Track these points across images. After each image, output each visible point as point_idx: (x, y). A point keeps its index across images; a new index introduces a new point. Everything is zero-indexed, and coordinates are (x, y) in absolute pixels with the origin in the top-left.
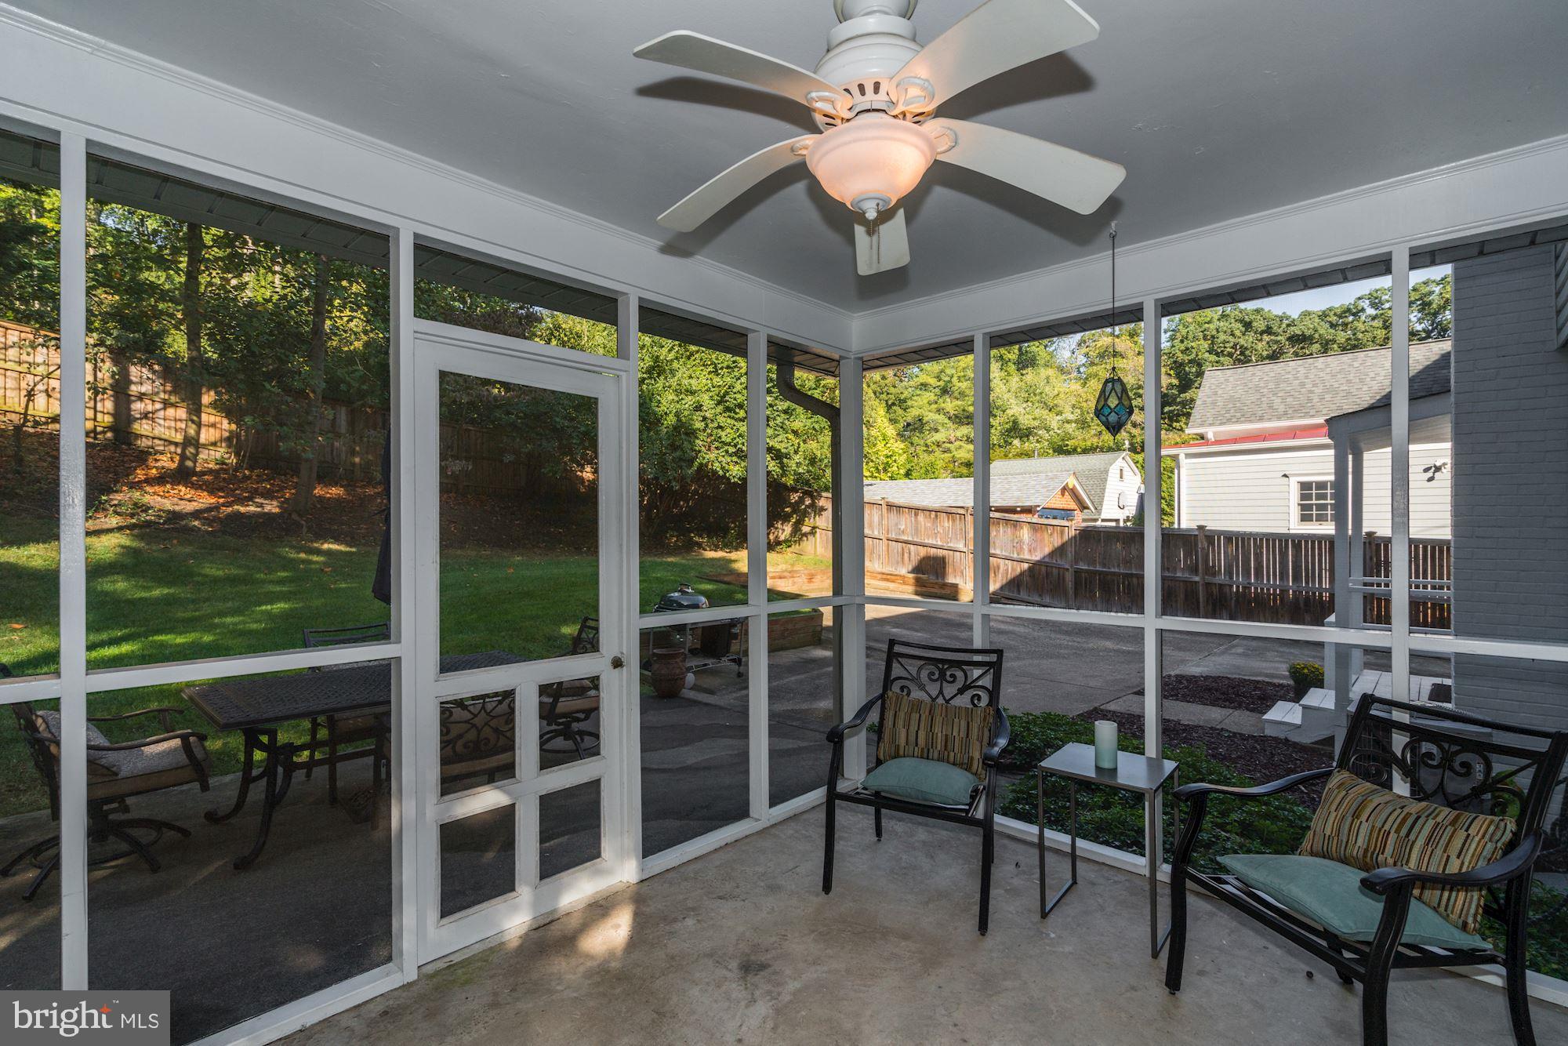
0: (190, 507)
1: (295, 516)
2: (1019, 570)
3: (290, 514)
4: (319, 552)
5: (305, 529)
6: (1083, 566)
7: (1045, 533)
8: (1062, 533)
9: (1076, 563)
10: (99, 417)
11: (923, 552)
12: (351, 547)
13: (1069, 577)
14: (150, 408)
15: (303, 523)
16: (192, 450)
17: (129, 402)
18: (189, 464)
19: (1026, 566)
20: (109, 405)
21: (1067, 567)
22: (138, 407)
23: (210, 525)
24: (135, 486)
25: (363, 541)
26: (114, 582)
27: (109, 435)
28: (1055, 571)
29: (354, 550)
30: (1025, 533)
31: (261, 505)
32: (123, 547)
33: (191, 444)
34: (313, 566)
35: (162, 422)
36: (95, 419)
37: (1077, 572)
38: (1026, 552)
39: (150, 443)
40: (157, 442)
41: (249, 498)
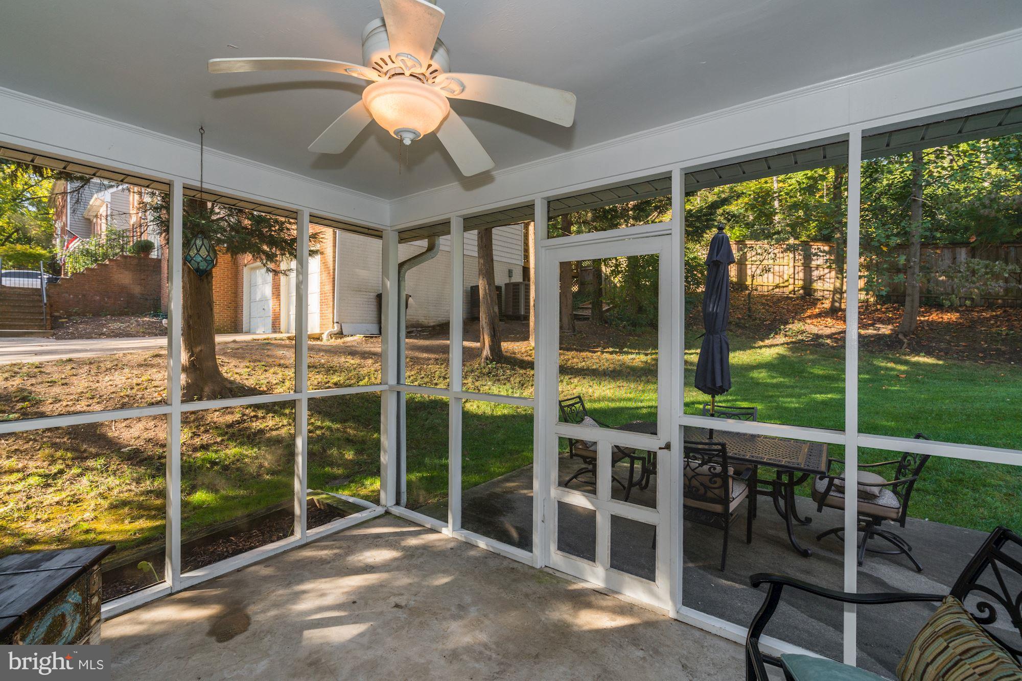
0: (828, 331)
1: (901, 336)
3: (898, 335)
4: (906, 363)
5: (905, 345)
10: (796, 282)
12: (939, 359)
14: (822, 273)
15: (905, 340)
16: (838, 296)
17: (811, 271)
18: (837, 304)
20: (801, 275)
22: (815, 274)
23: (836, 342)
24: (802, 320)
25: (955, 356)
26: (760, 373)
27: (801, 292)
29: (941, 362)
31: (879, 329)
32: (778, 354)
33: (838, 292)
34: (892, 373)
35: (828, 280)
36: (794, 284)
39: (822, 294)
40: (826, 293)
41: (871, 324)
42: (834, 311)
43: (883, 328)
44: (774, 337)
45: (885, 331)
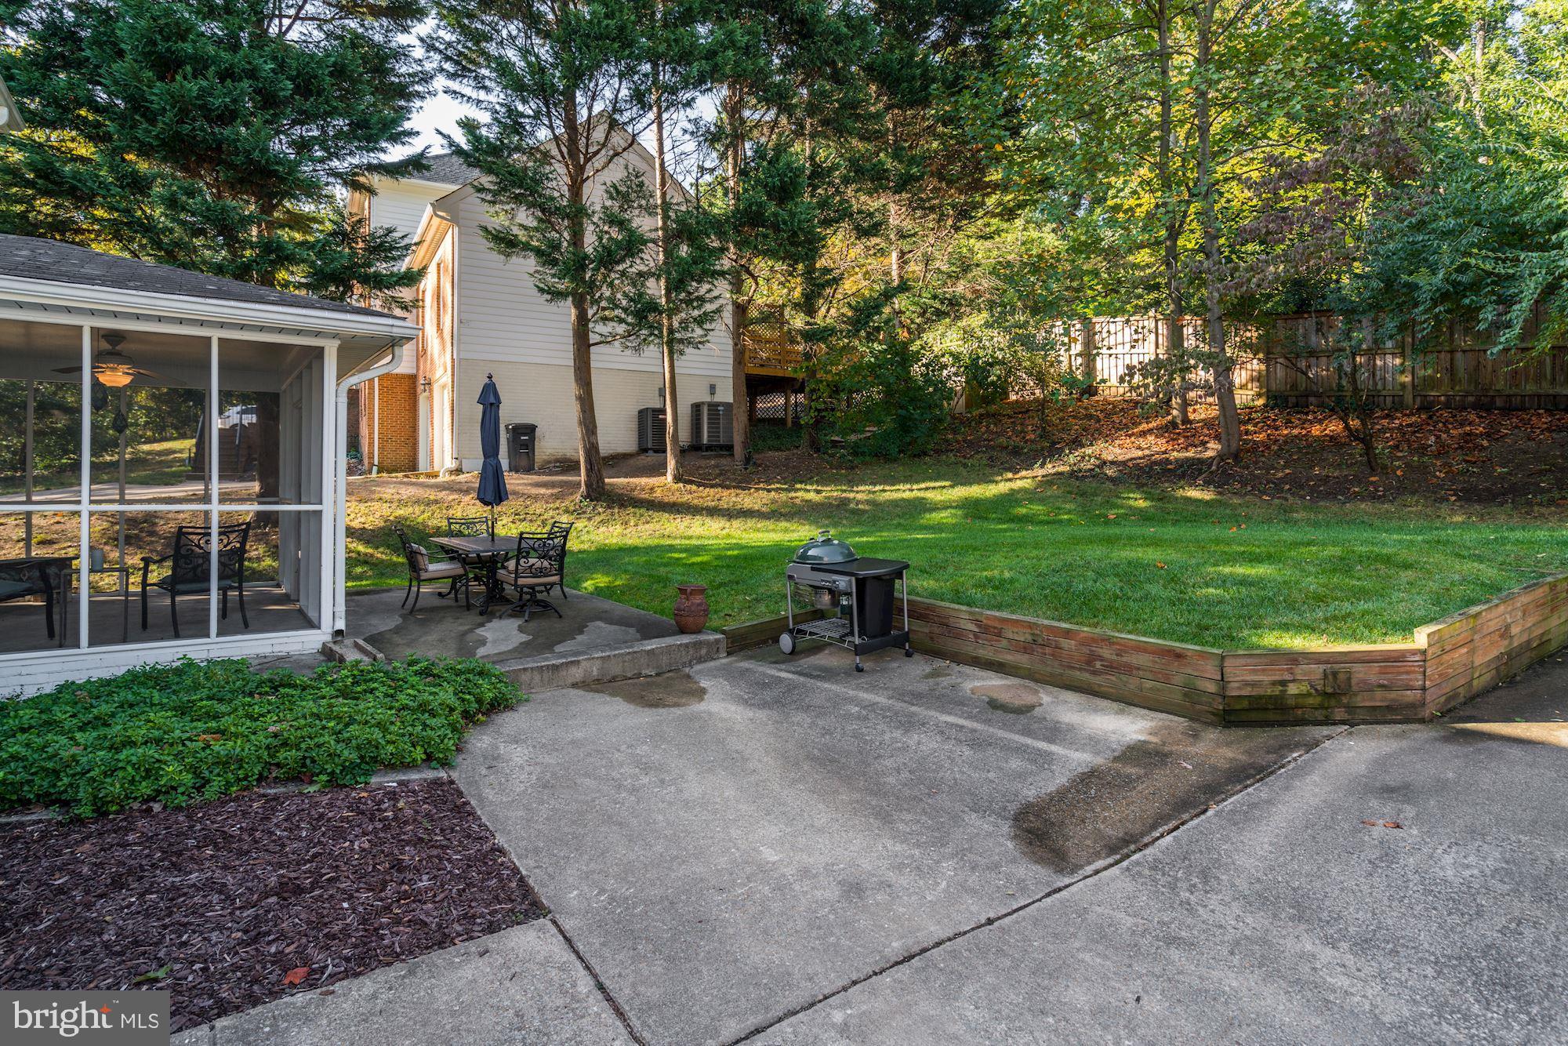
1: (1215, 462)
5: (1205, 475)
12: (1219, 493)
15: (1214, 468)
23: (1121, 471)
29: (1209, 498)
41: (1204, 443)
42: (1173, 424)
43: (1213, 448)
44: (1042, 466)
45: (1210, 454)
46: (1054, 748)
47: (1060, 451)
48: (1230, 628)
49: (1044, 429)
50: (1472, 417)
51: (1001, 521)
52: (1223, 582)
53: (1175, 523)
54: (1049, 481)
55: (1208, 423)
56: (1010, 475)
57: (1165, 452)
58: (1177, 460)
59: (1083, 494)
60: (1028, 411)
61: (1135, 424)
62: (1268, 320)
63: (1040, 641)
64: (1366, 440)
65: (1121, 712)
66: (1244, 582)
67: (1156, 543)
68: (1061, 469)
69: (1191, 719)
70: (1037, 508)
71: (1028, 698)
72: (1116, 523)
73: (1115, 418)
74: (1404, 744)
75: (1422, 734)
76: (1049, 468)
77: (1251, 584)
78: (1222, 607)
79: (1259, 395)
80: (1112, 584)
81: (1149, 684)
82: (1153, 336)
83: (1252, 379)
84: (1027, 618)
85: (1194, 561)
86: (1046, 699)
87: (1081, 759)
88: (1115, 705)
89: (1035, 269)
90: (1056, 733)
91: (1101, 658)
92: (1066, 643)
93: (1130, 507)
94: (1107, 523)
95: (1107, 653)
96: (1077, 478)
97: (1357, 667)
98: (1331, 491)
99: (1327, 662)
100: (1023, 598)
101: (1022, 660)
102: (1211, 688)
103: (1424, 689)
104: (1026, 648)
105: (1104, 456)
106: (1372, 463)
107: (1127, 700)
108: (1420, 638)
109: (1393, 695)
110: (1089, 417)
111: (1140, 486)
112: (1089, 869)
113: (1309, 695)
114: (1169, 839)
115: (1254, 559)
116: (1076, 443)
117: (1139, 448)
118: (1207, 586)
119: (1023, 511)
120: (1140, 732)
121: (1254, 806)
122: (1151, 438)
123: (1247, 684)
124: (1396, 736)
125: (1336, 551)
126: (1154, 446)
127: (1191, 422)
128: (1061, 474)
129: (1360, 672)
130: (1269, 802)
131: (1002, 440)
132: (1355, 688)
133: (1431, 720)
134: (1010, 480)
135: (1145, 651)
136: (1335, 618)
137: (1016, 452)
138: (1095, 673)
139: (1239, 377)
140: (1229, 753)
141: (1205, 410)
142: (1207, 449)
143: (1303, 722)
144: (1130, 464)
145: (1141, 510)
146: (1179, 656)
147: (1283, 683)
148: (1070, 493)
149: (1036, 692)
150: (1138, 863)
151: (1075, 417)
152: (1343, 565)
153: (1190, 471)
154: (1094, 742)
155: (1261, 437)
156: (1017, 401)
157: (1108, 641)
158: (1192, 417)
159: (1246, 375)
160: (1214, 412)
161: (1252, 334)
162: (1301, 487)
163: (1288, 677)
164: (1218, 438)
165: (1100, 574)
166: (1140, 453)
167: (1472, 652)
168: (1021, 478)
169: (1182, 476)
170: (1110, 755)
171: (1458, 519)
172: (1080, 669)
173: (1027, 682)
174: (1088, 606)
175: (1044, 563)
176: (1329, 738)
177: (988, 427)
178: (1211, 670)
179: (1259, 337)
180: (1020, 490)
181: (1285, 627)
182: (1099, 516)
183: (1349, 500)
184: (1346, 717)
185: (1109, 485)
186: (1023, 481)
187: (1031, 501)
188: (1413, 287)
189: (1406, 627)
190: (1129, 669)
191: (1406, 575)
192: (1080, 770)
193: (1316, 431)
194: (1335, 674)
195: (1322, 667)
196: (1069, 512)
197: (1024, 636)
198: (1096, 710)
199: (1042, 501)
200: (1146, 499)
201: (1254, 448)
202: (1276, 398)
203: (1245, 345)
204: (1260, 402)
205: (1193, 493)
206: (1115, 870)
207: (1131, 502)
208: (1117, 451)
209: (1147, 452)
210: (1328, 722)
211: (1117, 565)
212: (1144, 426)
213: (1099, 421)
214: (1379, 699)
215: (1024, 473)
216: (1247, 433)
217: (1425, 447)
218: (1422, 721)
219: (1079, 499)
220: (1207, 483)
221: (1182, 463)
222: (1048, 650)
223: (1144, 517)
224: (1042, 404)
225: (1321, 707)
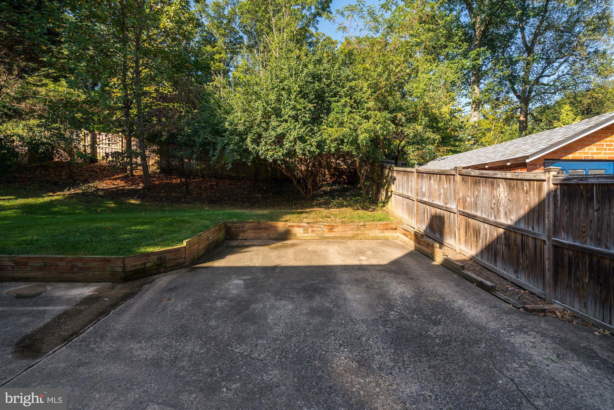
2: (495, 235)
5: (138, 195)
6: (565, 239)
7: (521, 191)
8: (540, 189)
9: (556, 232)
11: (434, 210)
13: (548, 253)
15: (141, 192)
19: (501, 231)
21: (544, 238)
23: (105, 193)
28: (531, 242)
30: (502, 191)
37: (557, 248)
38: (502, 214)
41: (138, 184)
42: (128, 176)
43: (141, 186)
44: (69, 190)
45: (140, 187)
46: (47, 308)
47: (79, 184)
48: (130, 248)
49: (70, 175)
50: (213, 180)
51: (43, 214)
52: (131, 232)
53: (124, 212)
54: (71, 196)
55: (140, 177)
56: (51, 194)
57: (123, 186)
58: (128, 189)
59: (87, 202)
60: (63, 166)
61: (113, 176)
62: (160, 143)
63: (48, 264)
64: (187, 185)
65: (85, 286)
66: (139, 231)
67: (111, 220)
68: (78, 191)
69: (113, 282)
70: (64, 208)
71: (39, 290)
72: (100, 213)
73: (104, 172)
74: (178, 275)
75: (183, 271)
76: (72, 191)
77: (141, 232)
78: (129, 241)
79: (158, 168)
80: (87, 237)
81: (97, 273)
82: (121, 143)
83: (156, 163)
84: (42, 256)
85: (123, 226)
86: (49, 288)
87: (59, 309)
88: (83, 284)
89: (65, 106)
90: (51, 301)
91: (77, 267)
92: (60, 263)
93: (108, 207)
94: (97, 213)
95: (79, 264)
96: (85, 196)
97: (168, 254)
98: (177, 200)
99: (159, 254)
100: (41, 247)
101: (39, 274)
102: (120, 270)
103: (185, 258)
104: (41, 269)
105: (99, 187)
106: (188, 192)
107: (87, 281)
108: (185, 244)
109: (177, 261)
110: (94, 171)
111: (112, 199)
112: (50, 352)
113: (153, 266)
114: (91, 328)
115: (144, 223)
116: (86, 181)
117: (114, 184)
118: (125, 234)
119: (57, 209)
120: (91, 292)
121: (127, 306)
122: (118, 181)
123: (132, 266)
124: (177, 273)
125: (170, 219)
126: (120, 184)
127: (134, 176)
128: (78, 193)
129: (168, 256)
130: (133, 304)
131: (48, 178)
132: (166, 261)
133: (188, 266)
134: (51, 196)
135: (95, 261)
136: (164, 240)
137: (56, 183)
138: (74, 273)
139: (151, 162)
140: (124, 291)
141: (139, 172)
142: (139, 186)
143: (151, 275)
144: (109, 190)
145: (112, 208)
146: (108, 261)
147: (145, 264)
148: (82, 201)
149: (45, 286)
150: (75, 342)
151: (86, 171)
152: (171, 224)
153: (132, 193)
154: (69, 301)
155: (157, 183)
156: (58, 162)
157: (80, 259)
158: (135, 174)
159: (153, 161)
160: (142, 173)
161: (155, 147)
162: (168, 200)
163: (146, 261)
164: (143, 182)
165: (82, 234)
166: (114, 186)
167: (199, 245)
168: (57, 195)
169: (129, 195)
170: (75, 304)
171: (207, 208)
172: (67, 273)
173: (41, 283)
174: (75, 247)
175: (56, 231)
176: (158, 278)
177: (40, 172)
178: (120, 264)
179: (158, 149)
180: (56, 200)
181: (148, 245)
182: (93, 211)
183: (181, 203)
184: (164, 270)
185: (100, 198)
186: (57, 196)
187: (61, 205)
188: (195, 141)
189: (181, 241)
190: (89, 269)
191: (188, 225)
192: (59, 313)
193: (174, 181)
194: (161, 258)
195: (157, 256)
196: (80, 209)
197: (38, 264)
198: (73, 288)
199: (67, 205)
200: (114, 204)
201: (155, 186)
202: (163, 170)
203: (154, 151)
204: (158, 171)
205: (133, 201)
206: (64, 348)
207: (108, 205)
208: (104, 185)
209: (117, 186)
210: (159, 273)
211: (91, 230)
212: (116, 176)
213: (97, 173)
214: (173, 263)
215: (59, 193)
216: (153, 181)
217: (202, 188)
218: (185, 267)
219: (85, 204)
220: (138, 198)
221: (129, 190)
222: (52, 268)
223: (113, 210)
224: (69, 164)
225: (157, 269)
